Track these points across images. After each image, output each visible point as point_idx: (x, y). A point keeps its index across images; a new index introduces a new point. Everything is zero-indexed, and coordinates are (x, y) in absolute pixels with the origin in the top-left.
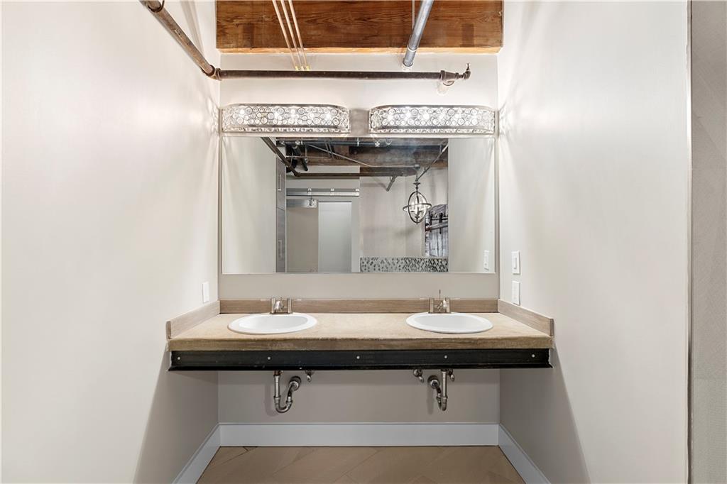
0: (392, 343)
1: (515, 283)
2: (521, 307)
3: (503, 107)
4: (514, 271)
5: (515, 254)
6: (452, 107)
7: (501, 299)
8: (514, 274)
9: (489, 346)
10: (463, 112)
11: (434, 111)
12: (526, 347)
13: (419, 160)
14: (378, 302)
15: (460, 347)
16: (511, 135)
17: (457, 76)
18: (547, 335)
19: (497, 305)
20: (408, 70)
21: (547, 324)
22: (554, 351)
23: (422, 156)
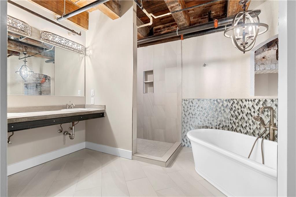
0: (67, 115)
1: (92, 99)
2: (95, 104)
3: (88, 47)
4: (92, 95)
5: (92, 91)
6: (74, 42)
7: (86, 104)
8: (92, 96)
9: (93, 113)
10: (77, 45)
11: (68, 41)
12: (100, 112)
13: (27, 50)
14: (44, 107)
15: (86, 114)
16: (91, 56)
17: (77, 33)
18: (104, 109)
19: (85, 106)
20: (58, 22)
21: (104, 107)
22: (106, 113)
23: (29, 49)
